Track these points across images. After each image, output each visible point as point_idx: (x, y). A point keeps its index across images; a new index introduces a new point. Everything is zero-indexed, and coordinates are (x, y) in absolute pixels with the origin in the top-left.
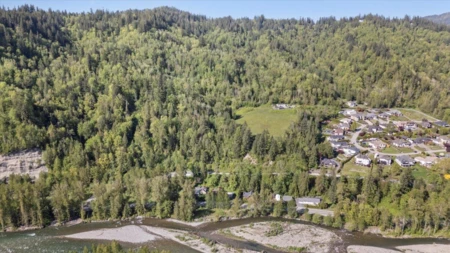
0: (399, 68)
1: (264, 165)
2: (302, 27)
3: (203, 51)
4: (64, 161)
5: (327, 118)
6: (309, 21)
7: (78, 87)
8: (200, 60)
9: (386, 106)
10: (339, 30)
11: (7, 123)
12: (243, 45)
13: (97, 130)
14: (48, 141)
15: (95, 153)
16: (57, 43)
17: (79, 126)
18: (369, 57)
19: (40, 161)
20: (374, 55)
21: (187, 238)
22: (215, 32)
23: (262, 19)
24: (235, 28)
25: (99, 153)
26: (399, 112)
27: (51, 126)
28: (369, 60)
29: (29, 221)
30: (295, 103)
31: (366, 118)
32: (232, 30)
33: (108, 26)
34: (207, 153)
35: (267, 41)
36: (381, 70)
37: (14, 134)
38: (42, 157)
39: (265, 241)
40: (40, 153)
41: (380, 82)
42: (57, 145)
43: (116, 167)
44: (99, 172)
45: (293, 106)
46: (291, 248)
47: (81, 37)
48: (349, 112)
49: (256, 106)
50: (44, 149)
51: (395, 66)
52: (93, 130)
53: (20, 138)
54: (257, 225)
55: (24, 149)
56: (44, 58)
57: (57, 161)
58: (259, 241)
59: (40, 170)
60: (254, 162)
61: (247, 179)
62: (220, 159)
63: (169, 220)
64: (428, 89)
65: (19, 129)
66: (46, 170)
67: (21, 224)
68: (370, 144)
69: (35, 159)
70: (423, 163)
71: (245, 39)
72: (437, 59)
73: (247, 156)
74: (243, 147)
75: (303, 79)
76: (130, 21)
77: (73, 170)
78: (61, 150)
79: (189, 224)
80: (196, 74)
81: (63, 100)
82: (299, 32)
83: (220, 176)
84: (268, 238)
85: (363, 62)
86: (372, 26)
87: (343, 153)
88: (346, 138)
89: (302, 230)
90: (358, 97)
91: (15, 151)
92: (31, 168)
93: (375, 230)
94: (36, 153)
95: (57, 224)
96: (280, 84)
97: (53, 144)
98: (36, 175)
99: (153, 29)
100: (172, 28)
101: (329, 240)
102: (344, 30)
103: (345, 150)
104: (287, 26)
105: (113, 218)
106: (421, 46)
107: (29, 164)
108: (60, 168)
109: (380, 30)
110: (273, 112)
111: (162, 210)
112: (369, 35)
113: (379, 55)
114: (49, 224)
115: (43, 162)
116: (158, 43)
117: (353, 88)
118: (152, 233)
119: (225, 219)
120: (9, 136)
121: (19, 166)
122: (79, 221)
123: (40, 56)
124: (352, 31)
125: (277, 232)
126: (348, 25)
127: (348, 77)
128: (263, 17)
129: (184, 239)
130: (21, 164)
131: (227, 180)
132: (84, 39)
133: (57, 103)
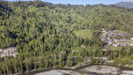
0: (114, 18)
1: (87, 48)
2: (81, 7)
3: (57, 14)
4: (23, 50)
5: (99, 33)
6: (83, 5)
7: (22, 25)
8: (57, 16)
9: (112, 29)
10: (93, 8)
11: (2, 38)
12: (66, 12)
13: (32, 39)
14: (17, 43)
15: (33, 47)
16: (8, 11)
17: (25, 38)
18: (105, 15)
19: (15, 50)
20: (106, 15)
21: (73, 73)
22: (57, 8)
23: (69, 5)
24: (63, 7)
25: (35, 47)
26: (117, 31)
27: (17, 38)
28: (105, 16)
29: (18, 72)
30: (89, 29)
31: (109, 33)
32: (62, 7)
33: (24, 6)
34: (69, 45)
35: (73, 11)
36: (109, 19)
37: (5, 41)
38: (15, 49)
39: (98, 72)
40: (14, 48)
41: (109, 23)
42: (20, 45)
43: (41, 51)
44: (35, 53)
45: (89, 30)
46: (106, 73)
47: (15, 9)
48: (104, 32)
49: (78, 30)
50: (16, 46)
51: (113, 18)
52: (31, 39)
53: (7, 43)
54: (92, 67)
55: (9, 47)
56: (6, 16)
57: (21, 50)
58: (96, 72)
59: (15, 54)
60: (84, 47)
61: (84, 53)
62: (73, 47)
63: (64, 67)
64: (122, 24)
65: (7, 40)
66: (17, 53)
67: (14, 73)
68: (114, 40)
69: (13, 50)
70: (131, 45)
71: (66, 10)
72: (122, 16)
73: (82, 46)
74: (81, 43)
75: (90, 22)
76: (31, 4)
77: (27, 53)
78: (22, 47)
79: (71, 68)
80: (57, 21)
81: (18, 29)
82: (81, 9)
83: (75, 52)
84: (98, 71)
85: (104, 17)
86: (102, 7)
87: (108, 43)
88: (107, 39)
89: (107, 67)
90: (104, 27)
91: (6, 48)
92: (12, 53)
93: (127, 66)
94: (13, 48)
95: (27, 72)
96: (84, 24)
97: (19, 44)
98: (14, 55)
99: (40, 7)
100: (45, 7)
101: (116, 70)
102: (94, 8)
103: (108, 42)
104: (77, 7)
105: (46, 68)
106: (117, 13)
107: (11, 52)
108: (22, 53)
109: (105, 8)
110: (84, 32)
111: (62, 64)
112: (102, 10)
113: (108, 15)
114: (24, 72)
115: (16, 51)
116: (43, 11)
117: (103, 24)
118: (61, 72)
119: (82, 66)
120: (4, 42)
121: (8, 53)
122: (34, 70)
123: (4, 15)
124: (97, 8)
125: (100, 69)
126: (95, 7)
127: (100, 21)
128: (69, 4)
129: (72, 73)
130: (8, 52)
131: (77, 53)
132: (16, 10)
133: (16, 31)
